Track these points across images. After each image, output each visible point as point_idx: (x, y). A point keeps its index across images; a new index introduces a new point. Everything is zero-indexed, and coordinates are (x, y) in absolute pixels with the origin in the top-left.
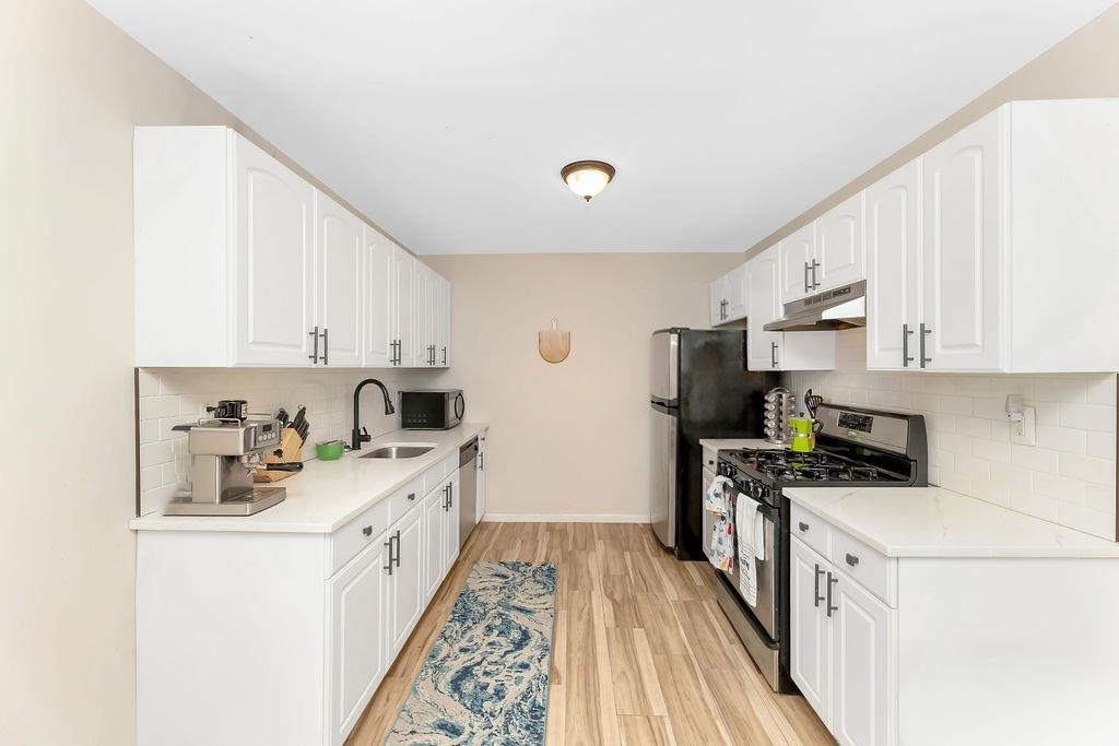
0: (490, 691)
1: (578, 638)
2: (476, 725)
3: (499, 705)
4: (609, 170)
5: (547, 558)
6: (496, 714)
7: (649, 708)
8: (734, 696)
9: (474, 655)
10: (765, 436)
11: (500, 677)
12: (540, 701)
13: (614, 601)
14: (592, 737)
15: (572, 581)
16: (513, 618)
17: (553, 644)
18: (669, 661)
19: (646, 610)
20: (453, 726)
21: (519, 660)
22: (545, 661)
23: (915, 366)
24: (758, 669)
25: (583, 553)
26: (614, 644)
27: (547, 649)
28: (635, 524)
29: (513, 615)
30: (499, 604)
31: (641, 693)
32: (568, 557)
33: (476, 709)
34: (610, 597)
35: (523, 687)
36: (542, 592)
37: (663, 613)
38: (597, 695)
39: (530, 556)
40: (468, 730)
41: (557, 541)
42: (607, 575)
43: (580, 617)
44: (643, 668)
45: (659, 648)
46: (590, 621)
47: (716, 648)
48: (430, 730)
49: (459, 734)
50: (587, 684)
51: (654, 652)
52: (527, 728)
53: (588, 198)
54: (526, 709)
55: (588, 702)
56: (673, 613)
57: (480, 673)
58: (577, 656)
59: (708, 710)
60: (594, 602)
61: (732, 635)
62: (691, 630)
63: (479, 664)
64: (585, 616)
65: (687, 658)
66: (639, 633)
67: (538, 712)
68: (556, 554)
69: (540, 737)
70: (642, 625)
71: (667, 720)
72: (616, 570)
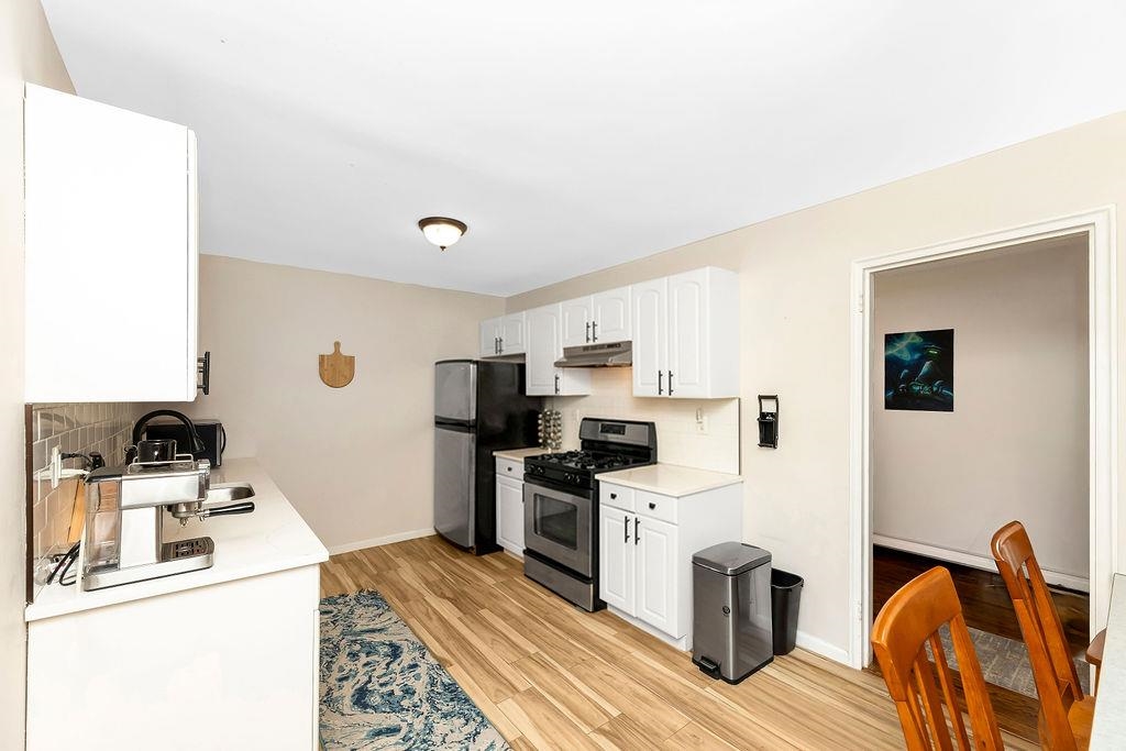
0: (398, 693)
1: (441, 633)
2: (408, 718)
3: (416, 699)
4: (462, 227)
5: (358, 586)
6: (419, 703)
7: (527, 652)
8: (570, 624)
9: (357, 679)
10: (538, 445)
11: (399, 681)
12: (446, 681)
13: (448, 599)
14: (501, 682)
15: (399, 594)
16: (368, 640)
17: (423, 643)
18: (518, 620)
19: (479, 597)
20: (388, 729)
21: (405, 664)
22: (428, 655)
23: (665, 394)
24: (575, 605)
25: (392, 572)
26: (471, 626)
27: (423, 648)
28: (421, 539)
29: (367, 637)
30: (344, 634)
31: (514, 645)
32: (379, 578)
33: (396, 708)
34: (443, 596)
35: (425, 679)
36: (380, 611)
37: (492, 595)
38: (486, 660)
39: (339, 588)
40: (404, 725)
41: (355, 569)
42: (427, 583)
43: (431, 619)
44: (504, 631)
45: (506, 616)
46: (441, 619)
47: (543, 602)
48: (368, 741)
49: (399, 730)
50: (473, 657)
51: (504, 619)
52: (452, 700)
53: (443, 248)
54: (440, 691)
55: (482, 666)
56: (498, 591)
57: (377, 687)
58: (451, 644)
59: (560, 637)
60: (434, 605)
61: (546, 591)
62: (519, 598)
63: (369, 681)
64: (434, 617)
65: (529, 615)
66: (484, 613)
67: (452, 690)
68: (363, 580)
69: (467, 700)
70: (483, 607)
71: (541, 653)
72: (433, 578)
